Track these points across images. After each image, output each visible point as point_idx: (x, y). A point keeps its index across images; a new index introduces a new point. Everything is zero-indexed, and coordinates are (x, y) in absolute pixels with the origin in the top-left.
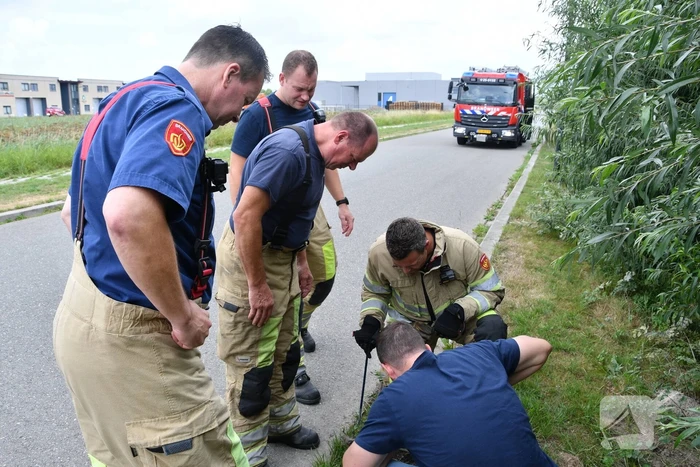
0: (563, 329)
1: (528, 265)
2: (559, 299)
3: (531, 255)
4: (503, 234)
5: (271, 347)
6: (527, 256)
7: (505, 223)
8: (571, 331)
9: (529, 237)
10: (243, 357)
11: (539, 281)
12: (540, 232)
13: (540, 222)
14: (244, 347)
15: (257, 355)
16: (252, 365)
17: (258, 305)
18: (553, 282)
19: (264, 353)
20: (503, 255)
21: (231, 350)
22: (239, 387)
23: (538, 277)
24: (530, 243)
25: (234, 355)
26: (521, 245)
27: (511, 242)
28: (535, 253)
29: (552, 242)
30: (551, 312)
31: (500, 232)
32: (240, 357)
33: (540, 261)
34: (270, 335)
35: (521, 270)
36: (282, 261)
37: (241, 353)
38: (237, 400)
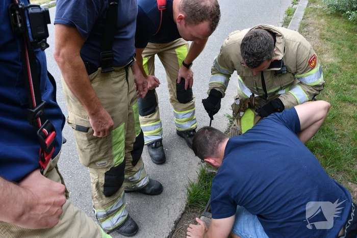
0: (347, 85)
1: (322, 37)
2: (343, 62)
3: (324, 29)
4: (305, 14)
5: (121, 147)
6: (321, 30)
7: (306, 6)
8: (352, 86)
9: (321, 16)
10: (102, 162)
11: (329, 48)
12: (329, 12)
13: (329, 6)
14: (101, 155)
15: (112, 158)
16: (110, 166)
17: (100, 129)
18: (339, 49)
19: (116, 155)
20: (305, 29)
21: (90, 160)
22: (102, 180)
23: (329, 45)
24: (322, 20)
25: (94, 162)
26: (316, 22)
27: (310, 20)
28: (326, 28)
29: (337, 20)
30: (339, 72)
31: (303, 13)
32: (99, 163)
33: (329, 33)
34: (119, 140)
35: (317, 40)
36: (117, 80)
37: (100, 160)
38: (102, 189)
